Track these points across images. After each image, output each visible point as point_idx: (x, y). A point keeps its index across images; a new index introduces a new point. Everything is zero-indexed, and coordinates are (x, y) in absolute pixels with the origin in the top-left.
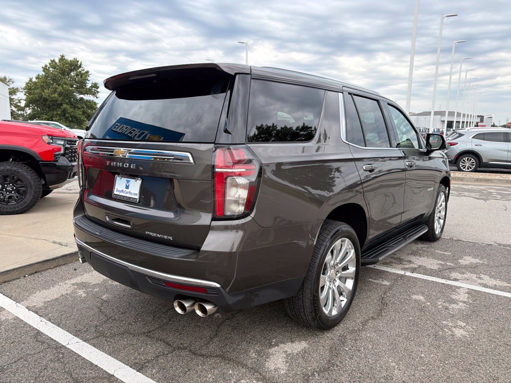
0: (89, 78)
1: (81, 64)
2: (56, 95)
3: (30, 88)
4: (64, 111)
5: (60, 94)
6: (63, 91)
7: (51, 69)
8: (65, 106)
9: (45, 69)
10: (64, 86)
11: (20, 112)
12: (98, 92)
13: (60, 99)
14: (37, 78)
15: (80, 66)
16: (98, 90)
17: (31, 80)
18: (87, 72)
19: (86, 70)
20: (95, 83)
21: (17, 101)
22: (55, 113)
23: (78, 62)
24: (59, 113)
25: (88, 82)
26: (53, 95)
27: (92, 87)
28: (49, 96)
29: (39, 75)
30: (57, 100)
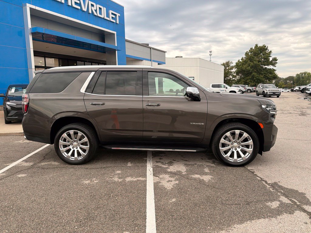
0: (271, 55)
1: (267, 48)
2: (249, 68)
3: (237, 65)
4: (253, 77)
5: (252, 67)
6: (253, 65)
7: (249, 53)
8: (253, 73)
9: (247, 54)
10: (254, 62)
11: (234, 79)
12: (276, 63)
13: (251, 70)
14: (242, 60)
15: (267, 49)
16: (277, 62)
17: (239, 61)
18: (271, 52)
19: (269, 51)
20: (275, 58)
21: (233, 73)
22: (248, 78)
23: (266, 46)
24: (250, 77)
25: (270, 58)
26: (248, 68)
27: (273, 60)
28: (246, 68)
29: (243, 58)
30: (249, 71)
